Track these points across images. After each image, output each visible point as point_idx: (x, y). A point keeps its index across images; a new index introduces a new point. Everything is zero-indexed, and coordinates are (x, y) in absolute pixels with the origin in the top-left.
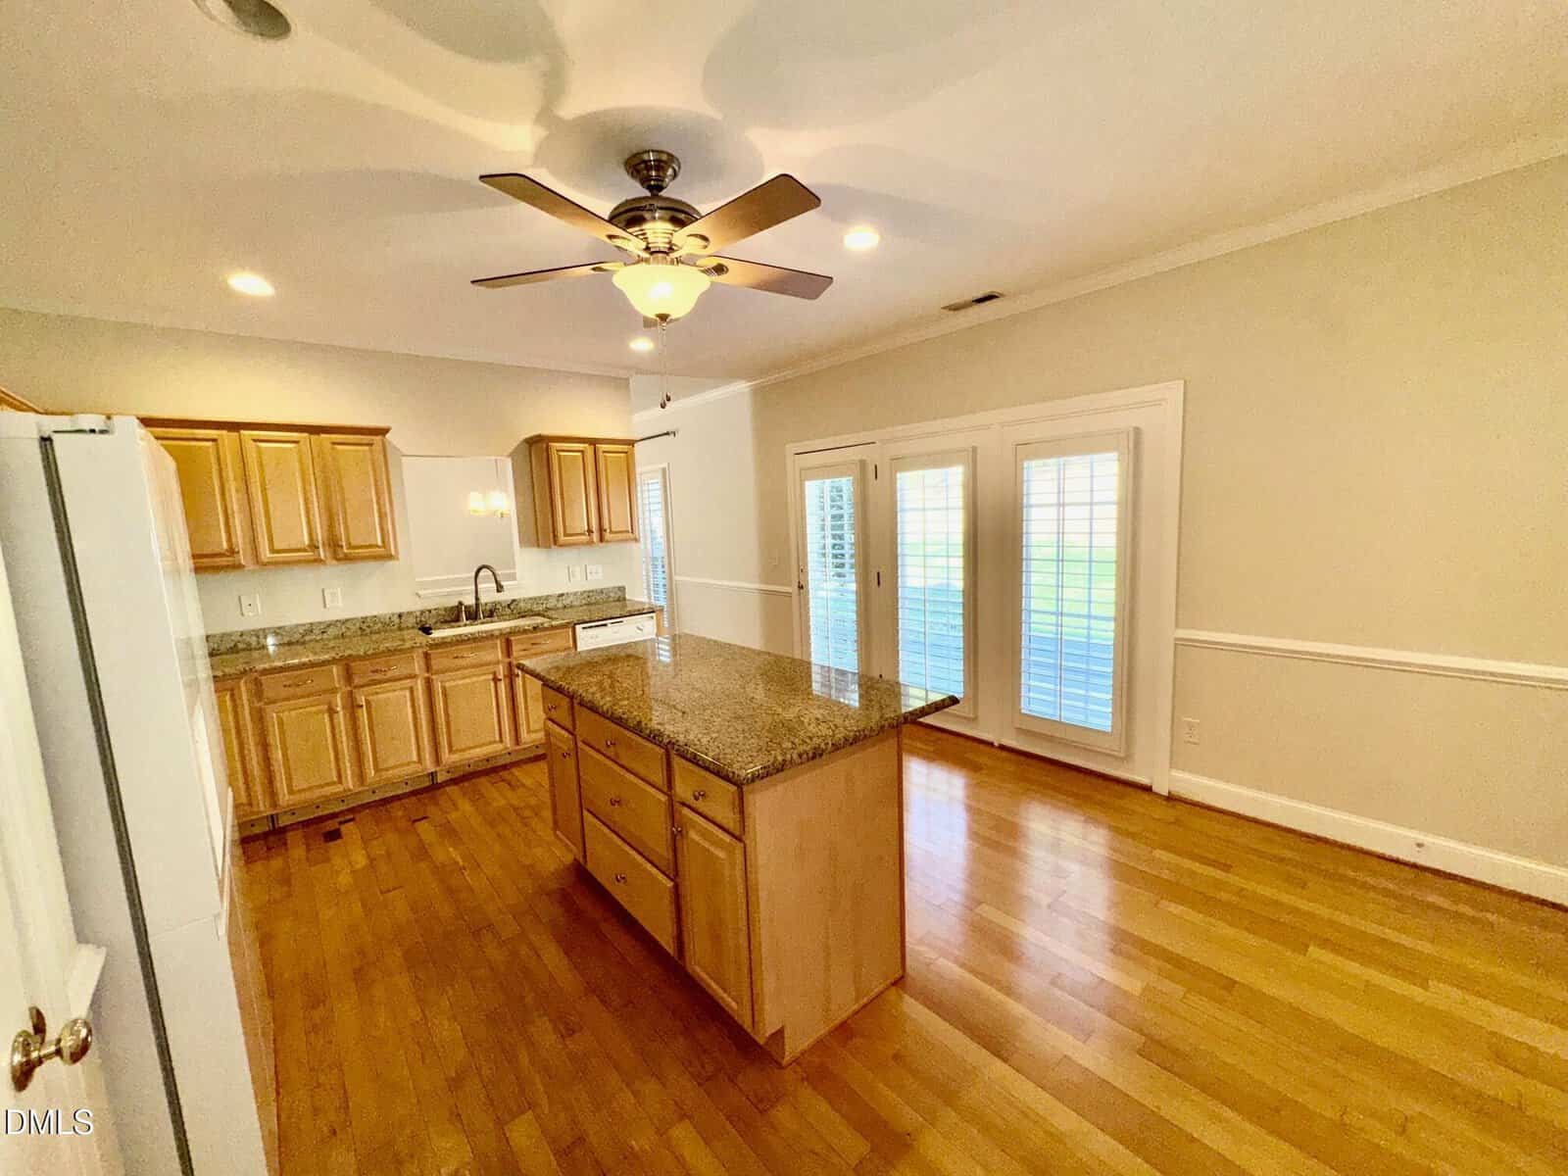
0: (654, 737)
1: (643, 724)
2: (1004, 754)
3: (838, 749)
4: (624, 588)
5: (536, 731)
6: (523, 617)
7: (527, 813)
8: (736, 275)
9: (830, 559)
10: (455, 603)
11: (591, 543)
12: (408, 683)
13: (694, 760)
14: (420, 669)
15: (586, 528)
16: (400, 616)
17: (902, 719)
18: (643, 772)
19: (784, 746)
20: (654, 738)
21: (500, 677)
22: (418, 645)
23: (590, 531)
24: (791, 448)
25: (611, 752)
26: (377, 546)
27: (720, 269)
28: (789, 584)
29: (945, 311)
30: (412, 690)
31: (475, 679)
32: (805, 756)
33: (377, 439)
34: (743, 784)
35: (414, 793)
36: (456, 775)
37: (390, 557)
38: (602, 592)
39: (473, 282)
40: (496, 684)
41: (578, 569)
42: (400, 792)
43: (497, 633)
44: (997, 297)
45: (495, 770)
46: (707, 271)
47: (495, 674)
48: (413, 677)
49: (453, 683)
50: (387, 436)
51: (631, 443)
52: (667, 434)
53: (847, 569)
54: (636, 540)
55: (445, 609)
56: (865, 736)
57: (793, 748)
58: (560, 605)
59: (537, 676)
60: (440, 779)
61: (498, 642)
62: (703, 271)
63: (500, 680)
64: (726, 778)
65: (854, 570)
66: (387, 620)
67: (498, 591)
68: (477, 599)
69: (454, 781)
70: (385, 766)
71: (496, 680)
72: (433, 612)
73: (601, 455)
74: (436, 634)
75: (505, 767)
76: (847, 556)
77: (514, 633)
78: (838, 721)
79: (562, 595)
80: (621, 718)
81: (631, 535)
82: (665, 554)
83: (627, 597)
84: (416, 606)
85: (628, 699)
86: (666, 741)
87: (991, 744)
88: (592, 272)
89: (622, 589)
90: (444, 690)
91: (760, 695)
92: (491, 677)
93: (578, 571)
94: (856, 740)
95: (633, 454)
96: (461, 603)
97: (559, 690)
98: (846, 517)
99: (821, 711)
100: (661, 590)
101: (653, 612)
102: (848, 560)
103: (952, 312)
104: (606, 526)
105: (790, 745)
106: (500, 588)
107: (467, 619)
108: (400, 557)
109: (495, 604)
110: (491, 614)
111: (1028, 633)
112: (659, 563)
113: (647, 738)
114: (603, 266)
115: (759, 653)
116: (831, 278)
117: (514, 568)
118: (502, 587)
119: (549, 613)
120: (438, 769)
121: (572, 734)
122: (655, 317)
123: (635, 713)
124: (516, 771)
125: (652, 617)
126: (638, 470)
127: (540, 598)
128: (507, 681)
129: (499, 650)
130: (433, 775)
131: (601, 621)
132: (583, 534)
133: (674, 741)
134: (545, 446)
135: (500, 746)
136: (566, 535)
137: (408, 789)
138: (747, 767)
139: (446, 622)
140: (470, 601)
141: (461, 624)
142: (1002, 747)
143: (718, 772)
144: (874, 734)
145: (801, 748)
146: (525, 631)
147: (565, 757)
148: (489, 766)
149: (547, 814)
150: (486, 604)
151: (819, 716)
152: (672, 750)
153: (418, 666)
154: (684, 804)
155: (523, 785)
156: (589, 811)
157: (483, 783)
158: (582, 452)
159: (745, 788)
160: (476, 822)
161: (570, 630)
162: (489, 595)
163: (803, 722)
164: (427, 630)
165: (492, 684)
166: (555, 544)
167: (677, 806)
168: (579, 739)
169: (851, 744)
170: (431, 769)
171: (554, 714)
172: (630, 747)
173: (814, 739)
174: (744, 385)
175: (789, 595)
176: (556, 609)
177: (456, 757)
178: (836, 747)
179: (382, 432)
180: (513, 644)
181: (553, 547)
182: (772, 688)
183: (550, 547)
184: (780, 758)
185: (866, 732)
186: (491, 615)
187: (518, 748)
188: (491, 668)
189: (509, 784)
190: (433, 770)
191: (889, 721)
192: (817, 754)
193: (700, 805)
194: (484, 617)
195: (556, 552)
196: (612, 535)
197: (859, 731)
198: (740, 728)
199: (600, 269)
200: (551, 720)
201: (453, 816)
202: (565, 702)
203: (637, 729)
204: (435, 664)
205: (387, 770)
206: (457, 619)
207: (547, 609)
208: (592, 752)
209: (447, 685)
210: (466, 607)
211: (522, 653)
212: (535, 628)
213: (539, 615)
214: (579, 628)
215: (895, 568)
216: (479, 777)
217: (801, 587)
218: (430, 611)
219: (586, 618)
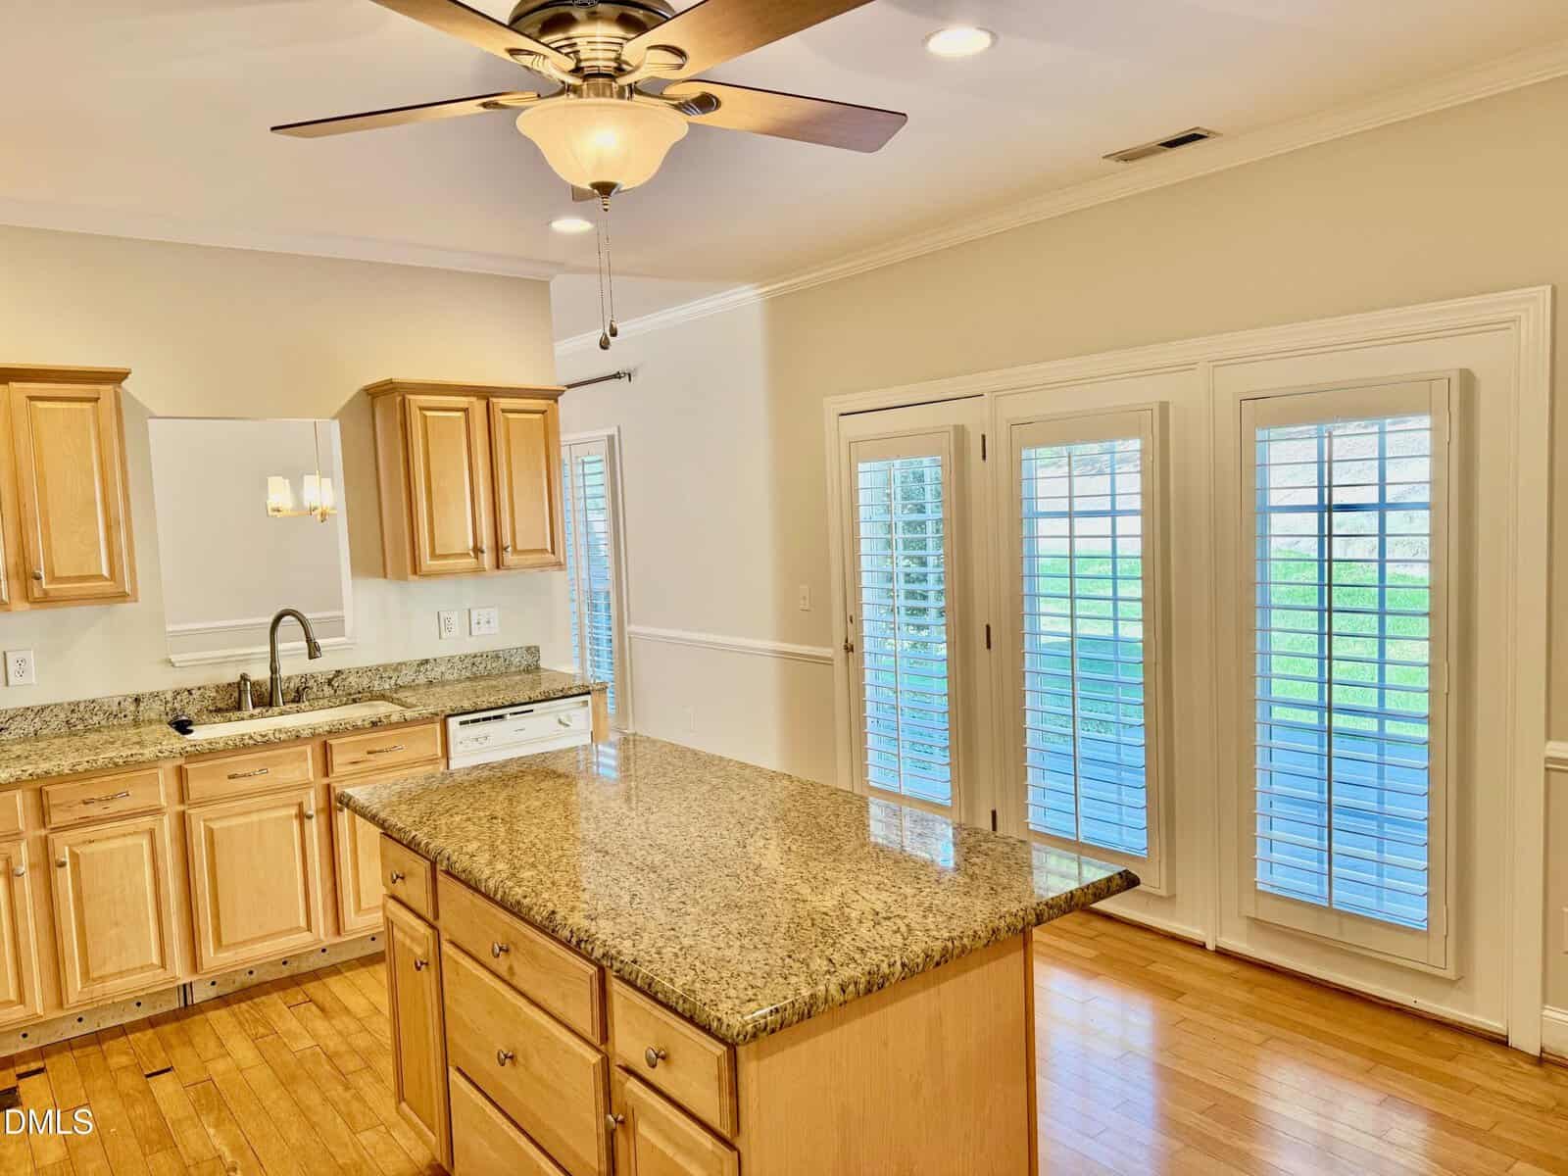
0: (577, 945)
1: (558, 917)
2: (1227, 967)
3: (913, 973)
4: (537, 649)
5: (370, 910)
6: (355, 701)
7: (351, 1064)
8: (735, 112)
9: (901, 601)
10: (233, 676)
11: (478, 571)
12: (146, 822)
13: (649, 991)
14: (167, 795)
15: (471, 544)
16: (137, 700)
17: (1032, 918)
18: (556, 1006)
19: (813, 967)
20: (579, 942)
21: (310, 813)
22: (167, 754)
23: (477, 550)
24: (833, 405)
25: (501, 965)
26: (100, 577)
27: (706, 103)
28: (831, 645)
29: (1111, 163)
30: (152, 833)
31: (265, 815)
32: (851, 987)
33: (106, 390)
34: (737, 1044)
35: (152, 1022)
36: (229, 990)
37: (122, 597)
38: (498, 657)
39: (273, 129)
40: (302, 825)
41: (455, 617)
42: (127, 1019)
43: (306, 733)
44: (1201, 137)
45: (295, 981)
46: (683, 107)
47: (300, 805)
48: (157, 811)
49: (225, 823)
50: (124, 384)
51: (553, 395)
52: (617, 376)
53: (931, 617)
54: (559, 565)
55: (218, 688)
56: (964, 946)
57: (828, 972)
58: (422, 679)
59: (373, 819)
60: (199, 995)
61: (309, 749)
62: (677, 107)
63: (310, 817)
64: (706, 1029)
65: (943, 621)
66: (115, 708)
67: (311, 657)
68: (274, 670)
69: (223, 1001)
70: (102, 973)
71: (302, 817)
72: (196, 694)
73: (498, 417)
74: (201, 734)
75: (316, 975)
76: (932, 595)
77: (338, 731)
78: (914, 917)
79: (427, 661)
80: (519, 903)
81: (551, 555)
82: (610, 586)
83: (543, 664)
84: (165, 682)
85: (533, 866)
86: (598, 953)
87: (1203, 946)
88: (482, 109)
89: (533, 651)
90: (210, 832)
91: (772, 858)
92: (294, 811)
93: (457, 620)
94: (946, 956)
95: (555, 413)
96: (244, 678)
97: (412, 846)
98: (930, 527)
99: (884, 896)
100: (604, 648)
101: (588, 693)
102: (933, 603)
103: (1122, 164)
104: (507, 540)
105: (824, 966)
106: (313, 651)
107: (254, 707)
108: (140, 595)
109: (305, 678)
110: (298, 696)
111: (1267, 741)
112: (602, 602)
113: (566, 944)
114: (501, 100)
115: (773, 776)
116: (904, 115)
117: (341, 608)
118: (318, 649)
119: (401, 695)
120: (194, 978)
121: (432, 926)
122: (589, 188)
123: (546, 895)
124: (335, 984)
125: (585, 703)
126: (565, 438)
127: (386, 667)
128: (323, 818)
129: (310, 762)
130: (186, 989)
131: (493, 712)
132: (466, 555)
133: (613, 952)
134: (399, 399)
135: (306, 938)
136: (434, 556)
137: (141, 1014)
138: (744, 1010)
139: (218, 710)
140: (260, 673)
141: (246, 714)
142: (1222, 953)
143: (691, 1017)
144: (980, 944)
145: (846, 973)
146: (357, 729)
147: (419, 969)
148: (286, 974)
149: (386, 1065)
150: (289, 679)
151: (879, 906)
152: (606, 972)
153: (164, 790)
154: (629, 1071)
155: (347, 1010)
156: (459, 1070)
157: (275, 1005)
158: (465, 410)
159: (741, 1050)
160: (260, 1076)
161: (438, 727)
162: (294, 664)
163: (849, 918)
164: (183, 727)
165: (296, 824)
166: (415, 572)
167: (618, 1074)
168: (444, 936)
169: (938, 964)
170: (185, 978)
171: (401, 890)
172: (533, 957)
173: (871, 954)
174: (752, 293)
175: (827, 662)
176: (412, 687)
177: (227, 957)
178: (910, 972)
179: (117, 377)
180: (335, 751)
181: (411, 577)
182: (794, 848)
183: (405, 579)
184: (806, 992)
185: (965, 940)
186: (297, 699)
187: (338, 940)
188: (295, 796)
189: (322, 1009)
190: (187, 980)
191: (1008, 920)
192: (874, 988)
193: (656, 1075)
194: (284, 703)
195: (415, 585)
196: (515, 557)
197: (952, 939)
198: (734, 927)
199: (496, 105)
200: (394, 897)
201: (220, 1066)
202: (421, 867)
203: (548, 928)
204: (197, 787)
205: (102, 979)
206: (238, 706)
207: (399, 688)
208: (467, 963)
209: (215, 826)
210: (253, 685)
211: (351, 768)
212: (374, 724)
213: (383, 697)
214: (453, 722)
215: (1017, 617)
216: (268, 993)
217: (849, 649)
218: (190, 692)
219: (467, 705)
